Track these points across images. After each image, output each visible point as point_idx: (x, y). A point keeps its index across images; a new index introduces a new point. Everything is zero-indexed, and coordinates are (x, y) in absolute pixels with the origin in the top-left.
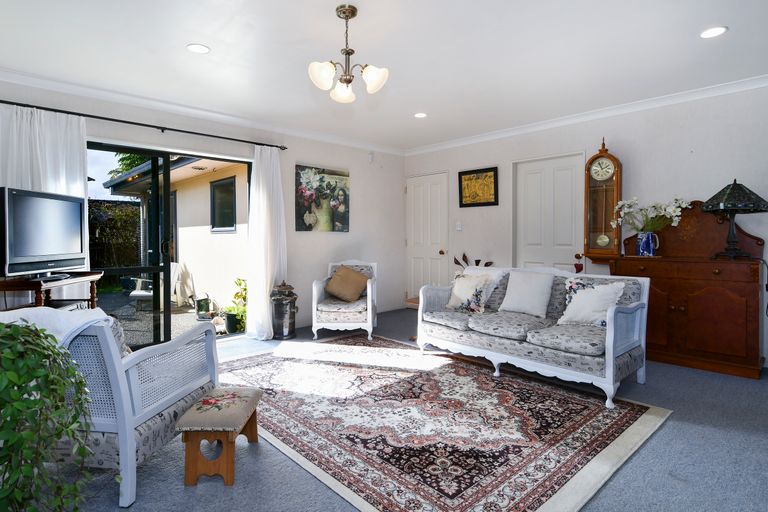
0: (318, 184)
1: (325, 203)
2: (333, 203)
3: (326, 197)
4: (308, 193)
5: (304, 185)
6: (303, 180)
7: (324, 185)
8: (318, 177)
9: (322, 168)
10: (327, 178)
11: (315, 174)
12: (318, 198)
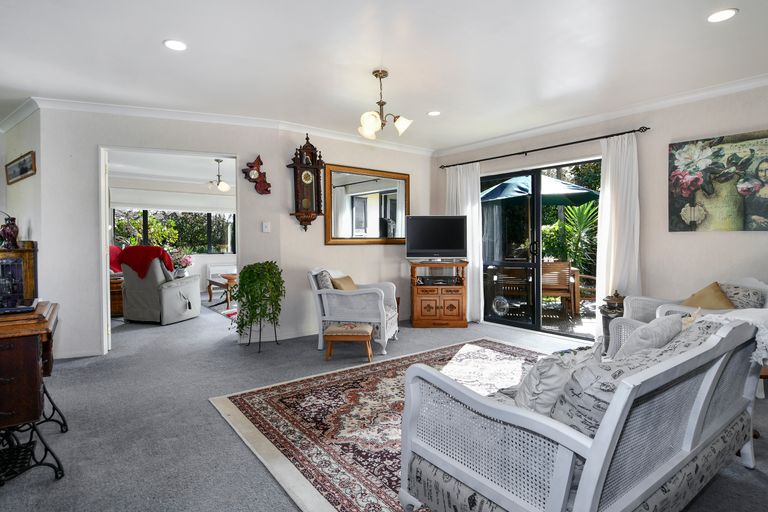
0: (710, 162)
1: (724, 189)
2: (742, 186)
3: (727, 178)
4: (689, 178)
5: (681, 168)
6: (680, 162)
7: (723, 161)
8: (709, 152)
9: (718, 136)
10: (728, 150)
11: (703, 148)
12: (709, 182)
